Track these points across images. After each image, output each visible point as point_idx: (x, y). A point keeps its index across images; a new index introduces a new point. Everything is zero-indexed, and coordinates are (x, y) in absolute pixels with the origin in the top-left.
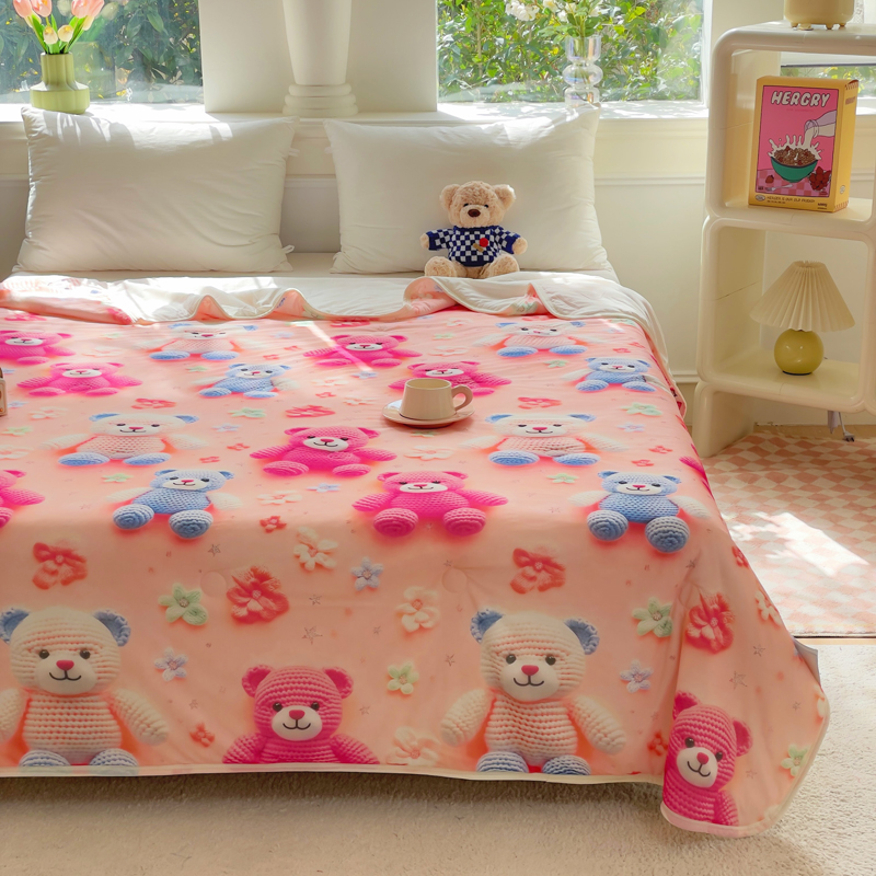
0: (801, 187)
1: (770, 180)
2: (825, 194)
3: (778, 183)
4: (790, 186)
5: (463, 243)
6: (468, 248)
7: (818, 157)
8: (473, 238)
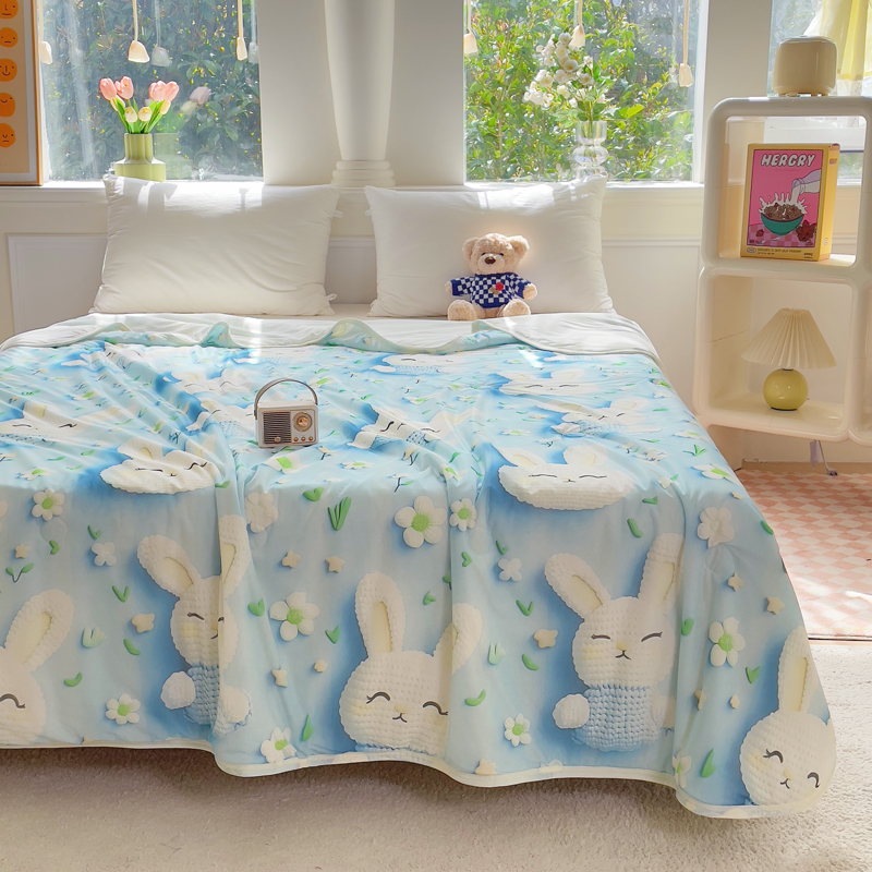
4: (778, 238)
8: (490, 282)
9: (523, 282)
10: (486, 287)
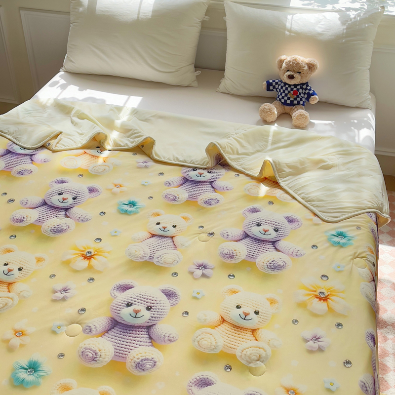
5: (284, 91)
6: (286, 95)
8: (289, 89)
9: (311, 92)
10: (286, 92)
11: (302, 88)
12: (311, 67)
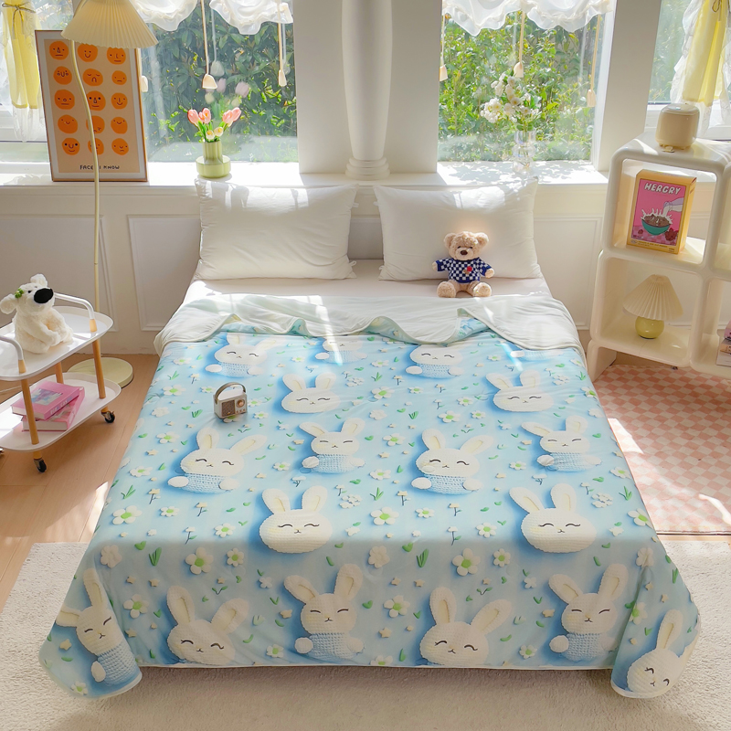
0: (660, 238)
1: (641, 232)
2: (674, 244)
3: (645, 234)
4: (653, 237)
5: (457, 269)
6: (461, 272)
7: (670, 222)
8: (463, 266)
9: (486, 266)
10: (460, 269)
11: (476, 264)
12: (481, 241)
